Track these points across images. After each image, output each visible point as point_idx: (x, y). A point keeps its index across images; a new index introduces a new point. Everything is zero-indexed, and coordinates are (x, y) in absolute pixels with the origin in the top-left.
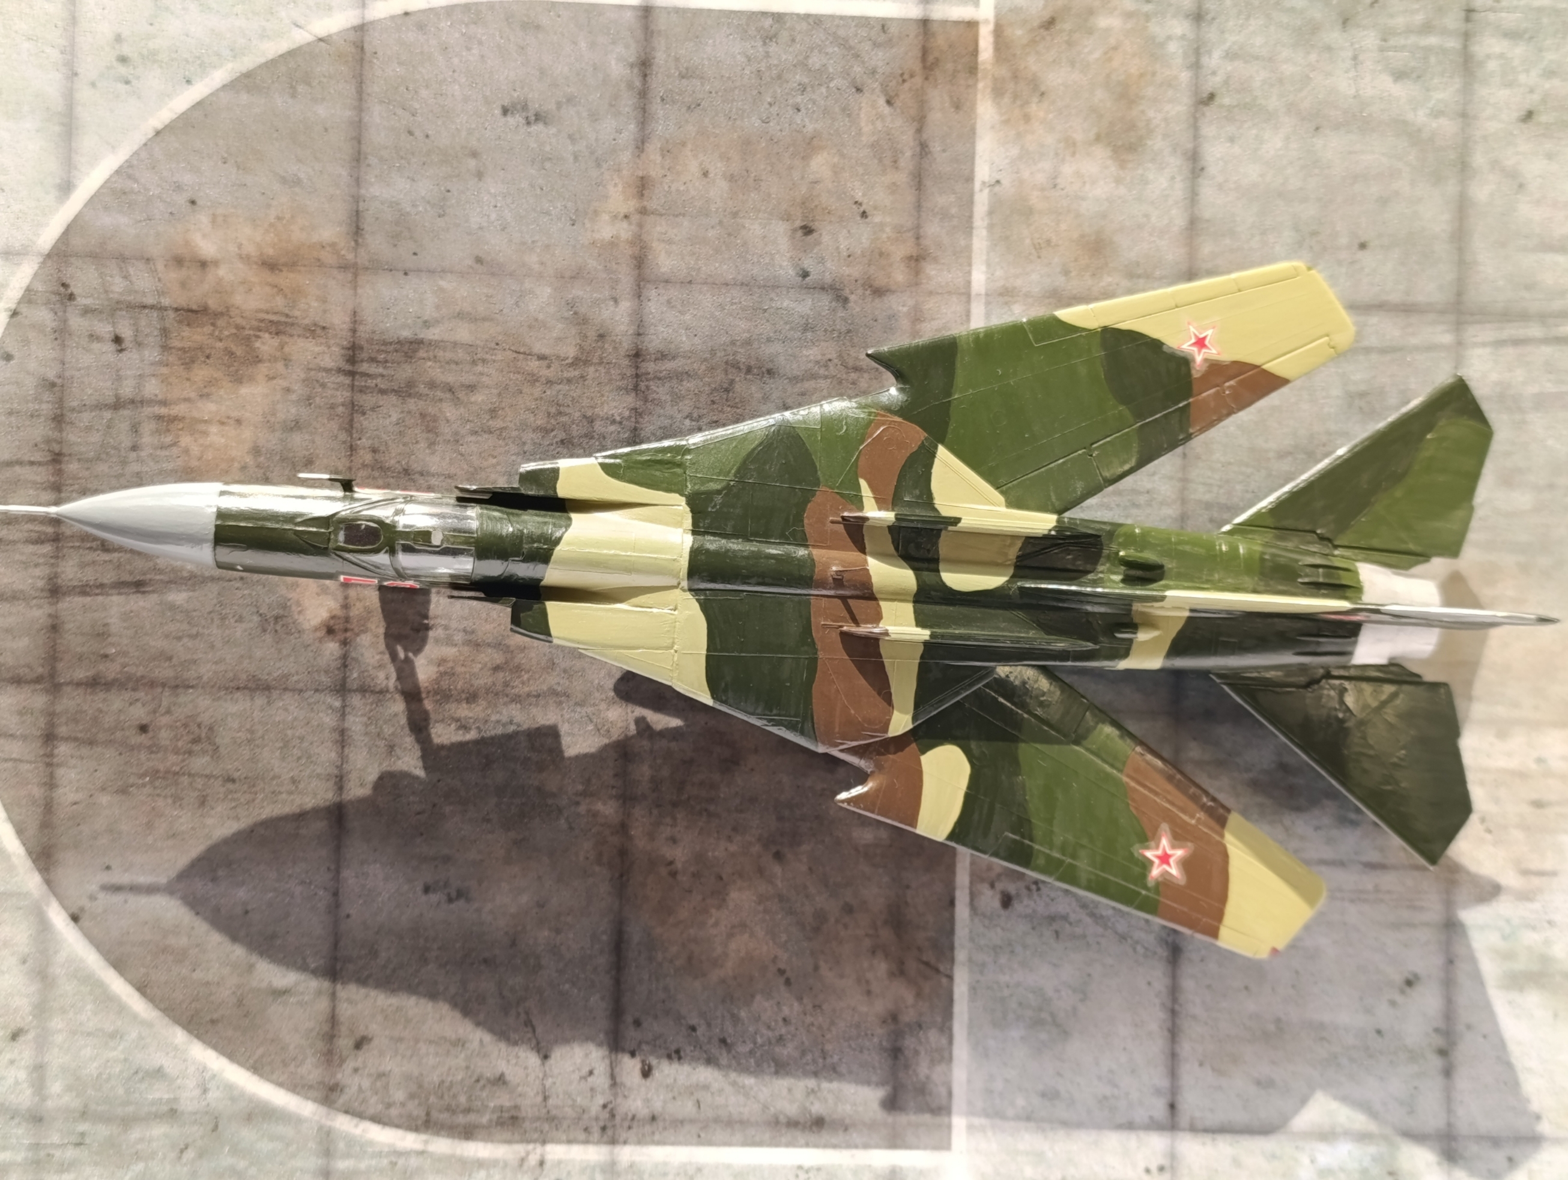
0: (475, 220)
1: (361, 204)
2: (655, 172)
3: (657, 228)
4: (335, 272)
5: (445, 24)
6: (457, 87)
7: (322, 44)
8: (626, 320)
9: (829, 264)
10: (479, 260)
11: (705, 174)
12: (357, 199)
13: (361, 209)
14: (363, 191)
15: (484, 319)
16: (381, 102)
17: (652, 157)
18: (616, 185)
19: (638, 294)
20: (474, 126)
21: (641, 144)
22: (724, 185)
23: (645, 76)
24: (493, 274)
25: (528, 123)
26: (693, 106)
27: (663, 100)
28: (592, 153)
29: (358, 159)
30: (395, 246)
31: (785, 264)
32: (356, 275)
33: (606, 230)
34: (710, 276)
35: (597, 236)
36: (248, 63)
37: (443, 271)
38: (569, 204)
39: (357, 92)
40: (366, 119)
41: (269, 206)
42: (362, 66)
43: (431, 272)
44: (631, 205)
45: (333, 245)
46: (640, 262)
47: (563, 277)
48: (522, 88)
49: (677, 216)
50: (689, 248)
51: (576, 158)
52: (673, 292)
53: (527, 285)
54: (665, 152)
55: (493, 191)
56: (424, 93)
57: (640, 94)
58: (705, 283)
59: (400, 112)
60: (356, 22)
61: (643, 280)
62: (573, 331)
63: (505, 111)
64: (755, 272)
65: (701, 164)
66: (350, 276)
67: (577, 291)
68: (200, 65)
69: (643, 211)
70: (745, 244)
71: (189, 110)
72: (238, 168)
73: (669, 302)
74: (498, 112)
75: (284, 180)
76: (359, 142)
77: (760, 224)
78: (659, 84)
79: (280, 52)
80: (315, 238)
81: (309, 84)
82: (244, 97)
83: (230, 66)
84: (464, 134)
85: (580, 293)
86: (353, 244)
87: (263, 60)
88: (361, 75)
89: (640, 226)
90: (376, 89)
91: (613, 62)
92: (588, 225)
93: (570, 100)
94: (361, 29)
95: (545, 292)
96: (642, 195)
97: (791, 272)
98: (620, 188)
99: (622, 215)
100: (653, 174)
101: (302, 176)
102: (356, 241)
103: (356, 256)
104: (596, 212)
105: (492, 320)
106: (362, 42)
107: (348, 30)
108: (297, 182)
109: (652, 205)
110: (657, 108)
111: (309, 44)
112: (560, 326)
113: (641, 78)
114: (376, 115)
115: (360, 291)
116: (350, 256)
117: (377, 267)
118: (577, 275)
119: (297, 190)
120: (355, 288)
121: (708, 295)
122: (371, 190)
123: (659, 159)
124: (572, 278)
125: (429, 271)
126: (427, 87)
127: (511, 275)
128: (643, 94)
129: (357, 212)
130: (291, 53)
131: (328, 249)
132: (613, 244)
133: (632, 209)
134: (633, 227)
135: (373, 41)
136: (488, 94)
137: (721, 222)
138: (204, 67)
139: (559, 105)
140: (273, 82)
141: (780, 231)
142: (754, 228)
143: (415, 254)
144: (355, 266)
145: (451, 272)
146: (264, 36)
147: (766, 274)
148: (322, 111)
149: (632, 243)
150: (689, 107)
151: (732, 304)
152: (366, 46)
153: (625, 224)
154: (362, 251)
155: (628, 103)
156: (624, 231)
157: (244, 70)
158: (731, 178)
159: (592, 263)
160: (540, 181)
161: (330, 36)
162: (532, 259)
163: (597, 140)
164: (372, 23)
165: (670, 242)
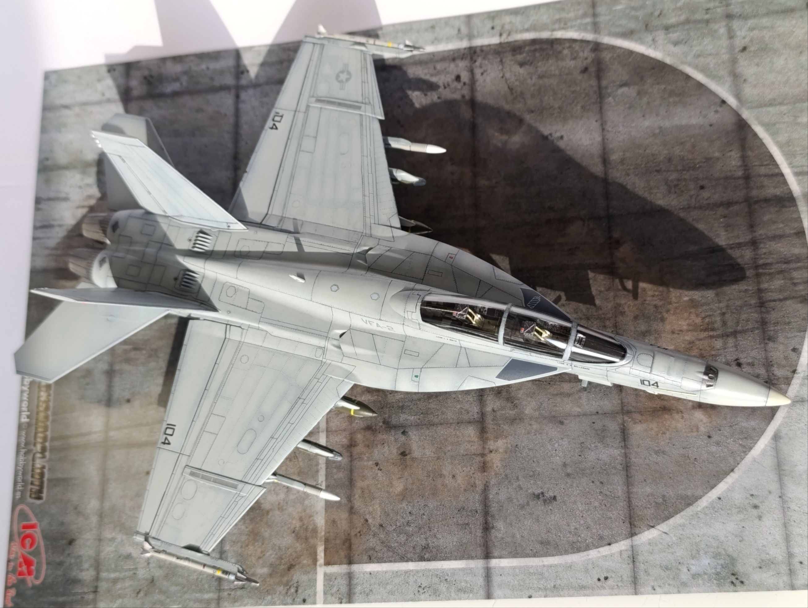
0: (565, 442)
1: (623, 445)
2: (478, 475)
3: (475, 448)
4: (633, 410)
5: (589, 540)
6: (580, 509)
7: (652, 525)
8: (488, 402)
9: (393, 439)
10: (562, 423)
11: (454, 476)
12: (626, 447)
13: (623, 443)
14: (623, 451)
15: (557, 395)
16: (618, 497)
17: (480, 482)
18: (497, 467)
19: (483, 415)
20: (570, 490)
21: (486, 488)
22: (444, 472)
23: (486, 523)
24: (554, 417)
25: (542, 493)
26: (461, 510)
27: (477, 512)
28: (510, 482)
29: (627, 467)
30: (604, 426)
31: (413, 437)
32: (622, 409)
33: (500, 444)
34: (449, 427)
35: (505, 441)
36: (689, 511)
37: (579, 416)
38: (519, 455)
39: (631, 501)
40: (625, 488)
41: (670, 439)
42: (630, 515)
43: (585, 415)
44: (489, 458)
45: (635, 423)
46: (483, 431)
47: (520, 419)
48: (547, 511)
49: (466, 455)
50: (460, 440)
51: (518, 478)
52: (466, 417)
53: (537, 413)
54: (474, 486)
55: (558, 458)
56: (597, 504)
57: (488, 513)
58: (451, 424)
59: (608, 493)
60: (635, 538)
61: (481, 422)
62: (513, 394)
63: (555, 498)
64: (428, 431)
65: (456, 481)
66: (625, 408)
67: (512, 413)
68: (714, 508)
69: (483, 455)
70: (433, 444)
71: (717, 484)
72: (688, 457)
73: (468, 413)
74: (558, 498)
75: (664, 452)
76: (627, 476)
77: (426, 455)
78: (479, 519)
79: (673, 518)
80: (644, 425)
81: (656, 503)
82: (689, 493)
83: (699, 509)
84: (575, 485)
85: (511, 412)
86: (625, 425)
87: (682, 513)
88: (630, 510)
89: (484, 448)
90: (622, 504)
91: (502, 528)
92: (509, 446)
93: (522, 507)
94: (632, 534)
95: (528, 411)
96: (484, 463)
97: (410, 433)
98: (495, 466)
99: (493, 452)
100: (479, 474)
101: (655, 456)
102: (624, 426)
103: (623, 419)
104: (506, 452)
105: (553, 395)
106: (631, 528)
107: (639, 533)
108: (657, 452)
109: (479, 459)
110: (479, 507)
111: (659, 524)
112: (520, 396)
113: (488, 522)
114: (620, 490)
115: (619, 402)
116: (626, 418)
117: (612, 415)
118: (513, 421)
119: (657, 449)
120: (622, 403)
121: (449, 418)
122: (619, 452)
123: (477, 482)
124: (516, 419)
125: (586, 415)
126: (595, 507)
127: (545, 418)
128: (486, 513)
129: (625, 441)
130: (667, 518)
131: (638, 421)
132: (496, 438)
133: (489, 456)
134: (487, 447)
135: (625, 528)
136: (564, 507)
137: (445, 454)
138: (712, 506)
139: (528, 503)
140: (675, 502)
141: (416, 453)
142: (429, 452)
143: (594, 423)
144: (623, 414)
145: (575, 416)
146: (683, 526)
147: (422, 431)
148: (648, 490)
149: (487, 439)
150: (463, 509)
151: (438, 415)
152: (629, 526)
153: (491, 448)
154: (620, 421)
155: (494, 508)
156: (491, 445)
157: (691, 507)
158: (441, 475)
159: (506, 427)
160: (535, 465)
161: (648, 529)
162: (535, 426)
163: (508, 488)
164: (627, 538)
165: (469, 442)
